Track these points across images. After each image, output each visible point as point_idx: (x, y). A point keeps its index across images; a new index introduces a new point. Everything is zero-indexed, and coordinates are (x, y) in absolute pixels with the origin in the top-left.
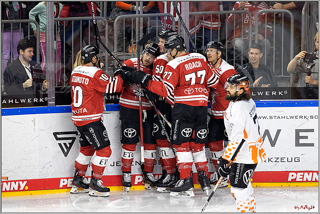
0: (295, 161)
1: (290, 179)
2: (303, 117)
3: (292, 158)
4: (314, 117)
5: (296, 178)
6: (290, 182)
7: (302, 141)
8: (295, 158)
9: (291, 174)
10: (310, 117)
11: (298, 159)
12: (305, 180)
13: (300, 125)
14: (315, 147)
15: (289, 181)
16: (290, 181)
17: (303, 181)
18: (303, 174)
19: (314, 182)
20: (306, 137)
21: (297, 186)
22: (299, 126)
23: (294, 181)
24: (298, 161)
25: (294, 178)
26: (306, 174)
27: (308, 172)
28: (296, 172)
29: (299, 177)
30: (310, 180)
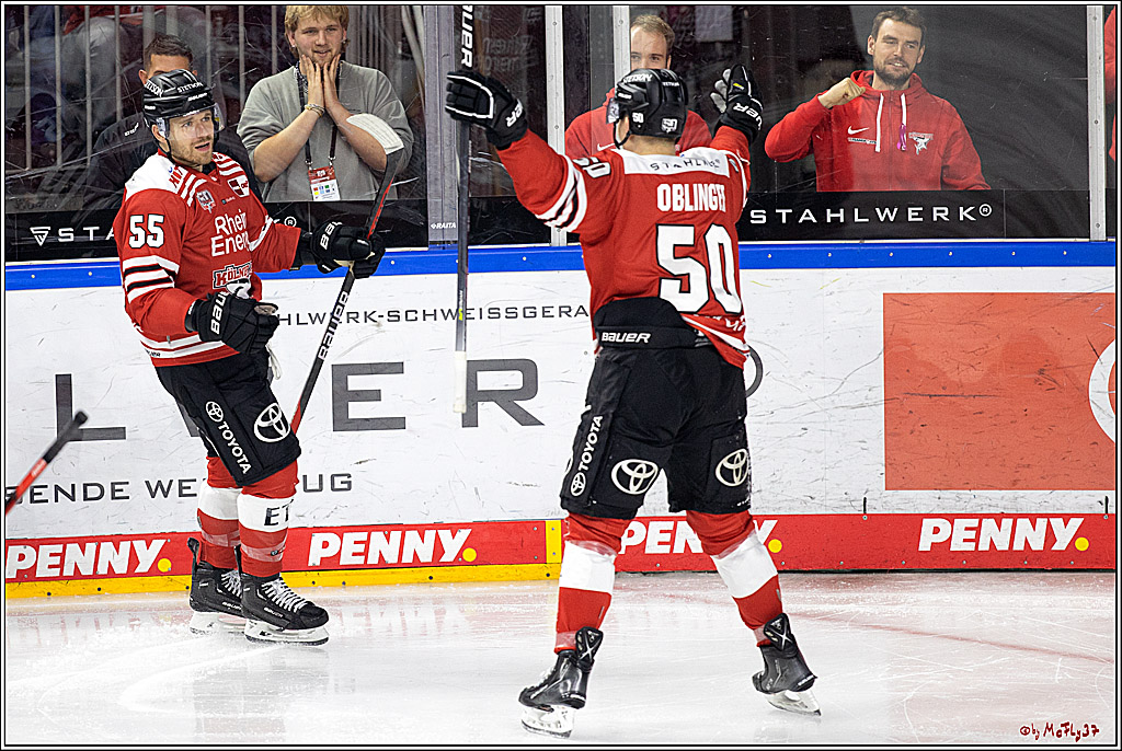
0: (333, 489)
1: (314, 560)
2: (361, 318)
3: (321, 476)
4: (402, 315)
5: (340, 551)
6: (315, 569)
7: (357, 410)
8: (333, 477)
9: (317, 539)
10: (386, 317)
11: (345, 479)
12: (373, 559)
13: (351, 349)
14: (410, 431)
15: (310, 564)
16: (314, 566)
17: (365, 567)
18: (365, 539)
19: (408, 566)
20: (375, 396)
21: (344, 583)
22: (345, 353)
23: (330, 564)
24: (345, 486)
25: (330, 552)
26: (377, 537)
27: (387, 529)
28: (340, 531)
29: (349, 549)
30: (392, 558)
